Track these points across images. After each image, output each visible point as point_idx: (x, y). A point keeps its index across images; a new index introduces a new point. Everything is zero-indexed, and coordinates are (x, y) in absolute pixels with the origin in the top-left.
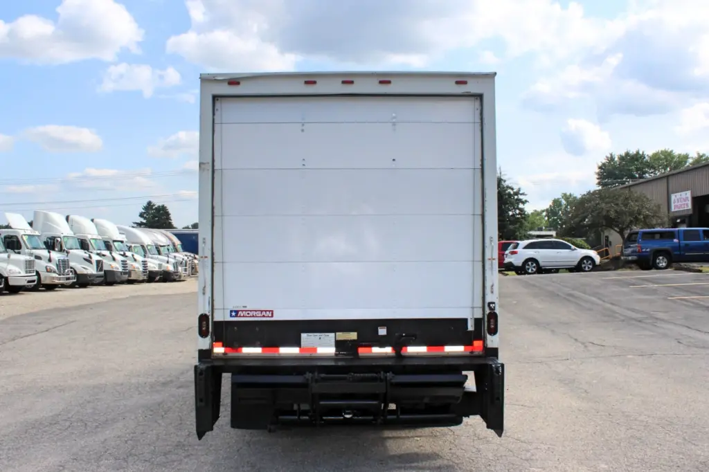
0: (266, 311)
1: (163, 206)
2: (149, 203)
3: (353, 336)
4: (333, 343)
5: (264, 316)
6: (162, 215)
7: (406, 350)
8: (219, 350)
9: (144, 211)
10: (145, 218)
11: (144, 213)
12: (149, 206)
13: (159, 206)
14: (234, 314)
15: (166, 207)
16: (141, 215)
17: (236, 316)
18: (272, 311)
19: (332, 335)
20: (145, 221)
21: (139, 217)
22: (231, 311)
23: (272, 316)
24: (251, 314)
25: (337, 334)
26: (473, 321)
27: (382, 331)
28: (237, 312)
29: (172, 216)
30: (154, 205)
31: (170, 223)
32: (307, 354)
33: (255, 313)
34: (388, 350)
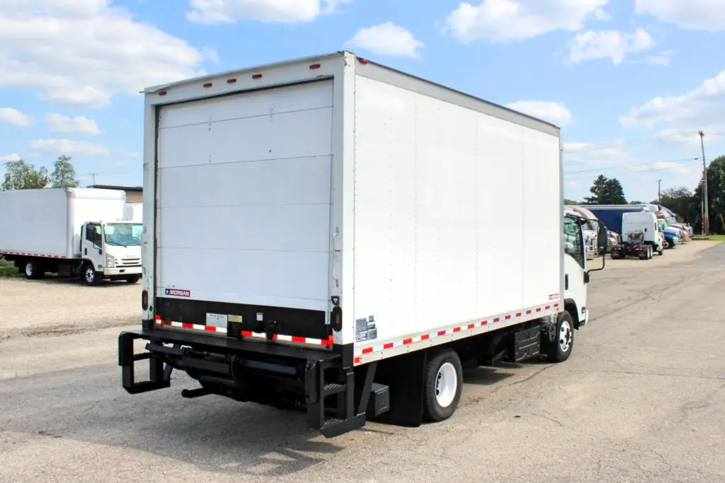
0: (186, 291)
1: (615, 180)
2: (601, 177)
3: (239, 319)
4: (226, 325)
5: (184, 296)
6: (614, 188)
7: (276, 337)
8: (159, 322)
9: (595, 186)
10: (596, 193)
11: (596, 188)
12: (601, 180)
13: (610, 181)
14: (167, 292)
15: (617, 181)
16: (593, 190)
17: (169, 294)
18: (189, 291)
19: (225, 316)
20: (596, 196)
21: (590, 192)
22: (166, 290)
23: (189, 296)
24: (178, 292)
25: (230, 316)
26: (329, 314)
27: (260, 317)
28: (169, 290)
29: (624, 191)
30: (606, 179)
31: (622, 198)
32: (209, 332)
33: (179, 293)
34: (263, 335)
